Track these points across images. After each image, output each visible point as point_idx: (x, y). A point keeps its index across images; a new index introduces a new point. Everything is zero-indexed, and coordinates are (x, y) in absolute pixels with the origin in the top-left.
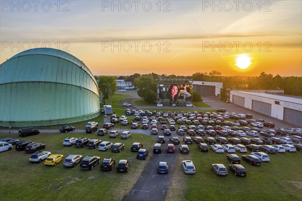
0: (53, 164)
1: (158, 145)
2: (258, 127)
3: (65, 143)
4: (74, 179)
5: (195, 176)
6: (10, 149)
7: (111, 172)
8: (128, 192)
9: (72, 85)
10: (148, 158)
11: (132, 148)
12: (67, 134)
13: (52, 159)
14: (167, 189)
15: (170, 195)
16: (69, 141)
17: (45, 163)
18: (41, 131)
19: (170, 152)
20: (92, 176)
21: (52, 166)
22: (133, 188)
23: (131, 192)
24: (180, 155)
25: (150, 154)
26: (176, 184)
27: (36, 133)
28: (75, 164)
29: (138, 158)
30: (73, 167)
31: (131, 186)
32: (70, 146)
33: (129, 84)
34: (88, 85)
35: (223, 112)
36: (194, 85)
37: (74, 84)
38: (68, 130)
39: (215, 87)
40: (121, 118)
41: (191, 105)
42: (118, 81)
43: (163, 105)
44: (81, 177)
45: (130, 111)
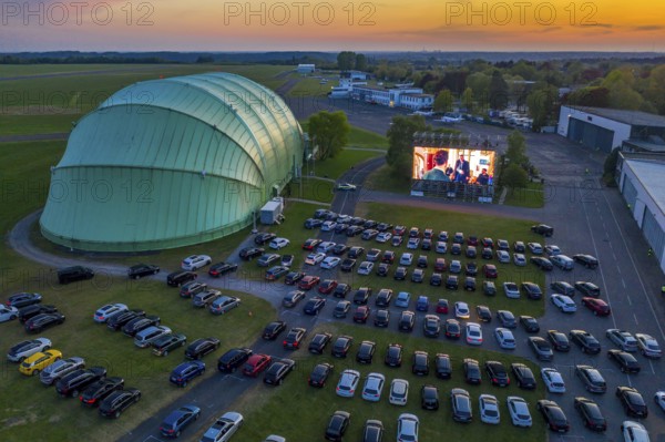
0: (28, 373)
2: (561, 309)
3: (95, 317)
4: (28, 416)
6: (13, 318)
9: (183, 171)
10: (193, 384)
11: (186, 353)
13: (29, 365)
16: (100, 315)
17: (19, 370)
18: (99, 268)
19: (246, 372)
21: (28, 376)
25: (211, 371)
27: (86, 276)
28: (54, 381)
30: (50, 385)
32: (102, 323)
33: (430, 100)
34: (226, 165)
35: (544, 233)
36: (571, 119)
37: (189, 167)
38: (142, 274)
39: (612, 132)
40: (271, 245)
41: (490, 200)
42: (407, 91)
43: (426, 192)
44: (41, 414)
45: (322, 217)
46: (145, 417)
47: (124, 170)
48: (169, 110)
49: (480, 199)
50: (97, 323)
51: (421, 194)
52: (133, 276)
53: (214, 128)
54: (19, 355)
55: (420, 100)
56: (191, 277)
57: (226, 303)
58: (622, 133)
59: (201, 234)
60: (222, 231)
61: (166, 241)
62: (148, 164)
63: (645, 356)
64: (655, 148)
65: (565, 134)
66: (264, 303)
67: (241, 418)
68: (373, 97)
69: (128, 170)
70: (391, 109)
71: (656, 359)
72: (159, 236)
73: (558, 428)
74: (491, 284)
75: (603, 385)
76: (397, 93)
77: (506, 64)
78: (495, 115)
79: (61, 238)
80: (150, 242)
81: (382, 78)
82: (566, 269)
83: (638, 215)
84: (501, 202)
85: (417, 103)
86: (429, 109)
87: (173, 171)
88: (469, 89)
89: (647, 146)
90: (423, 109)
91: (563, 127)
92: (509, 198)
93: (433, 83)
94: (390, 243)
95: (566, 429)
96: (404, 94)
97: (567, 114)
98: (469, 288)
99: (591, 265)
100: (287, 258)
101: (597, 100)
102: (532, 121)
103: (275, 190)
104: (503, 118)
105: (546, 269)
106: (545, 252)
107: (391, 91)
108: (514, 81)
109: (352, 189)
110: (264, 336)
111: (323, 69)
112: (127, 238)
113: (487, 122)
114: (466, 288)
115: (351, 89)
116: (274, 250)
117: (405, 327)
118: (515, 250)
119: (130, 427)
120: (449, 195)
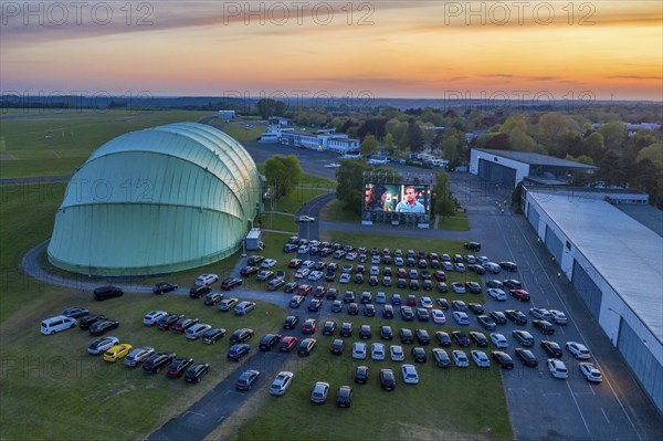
0: (113, 360)
1: (271, 336)
2: (496, 299)
3: (145, 321)
4: (128, 387)
5: (279, 399)
6: (73, 326)
7: (179, 380)
8: (180, 413)
9: (186, 206)
10: (244, 359)
11: (231, 340)
12: (160, 297)
13: (113, 354)
14: (228, 415)
15: (224, 425)
16: (149, 319)
17: (104, 358)
18: (126, 288)
19: (283, 349)
20: (152, 383)
21: (112, 362)
22: (190, 409)
23: (182, 414)
24: (295, 356)
25: (254, 352)
26: (245, 410)
27: (119, 294)
28: (139, 363)
29: (228, 359)
30: (136, 366)
31: (189, 404)
32: (152, 325)
33: (355, 144)
34: (217, 201)
35: (474, 248)
36: (480, 159)
37: (189, 203)
38: (166, 291)
39: (515, 170)
40: (263, 265)
41: (427, 226)
42: (334, 137)
43: (374, 221)
44: (137, 385)
45: (296, 243)
46: (219, 381)
49: (420, 225)
50: (146, 325)
51: (371, 223)
52: (158, 292)
53: (206, 170)
54: (100, 348)
55: (347, 144)
56: (207, 290)
57: (247, 306)
58: (522, 171)
60: (218, 256)
61: (174, 265)
62: (156, 201)
63: (557, 323)
65: (476, 172)
66: (274, 307)
67: (292, 375)
68: (302, 141)
70: (320, 152)
71: (564, 325)
73: (507, 366)
74: (443, 284)
75: (532, 340)
76: (325, 138)
77: (415, 112)
78: (414, 157)
79: (78, 266)
81: (304, 123)
82: (495, 273)
83: (541, 232)
84: (436, 227)
85: (343, 147)
86: (357, 153)
87: (177, 206)
88: (389, 135)
89: (543, 181)
90: (349, 153)
91: (474, 167)
92: (442, 223)
93: (354, 129)
94: (358, 260)
95: (512, 365)
96: (332, 139)
97: (477, 155)
98: (427, 288)
99: (512, 269)
100: (280, 274)
101: (500, 144)
102: (447, 162)
103: (249, 222)
104: (421, 160)
105: (480, 273)
106: (478, 261)
108: (426, 127)
110: (285, 327)
111: (242, 114)
112: (141, 263)
113: (408, 163)
114: (425, 289)
115: (279, 135)
116: (266, 269)
117: (387, 316)
118: (455, 261)
119: (210, 387)
120: (394, 223)
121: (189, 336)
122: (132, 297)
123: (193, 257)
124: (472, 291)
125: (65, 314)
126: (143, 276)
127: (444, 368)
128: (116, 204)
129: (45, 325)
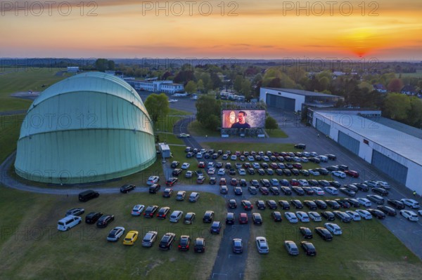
0: (132, 244)
1: (231, 214)
2: (340, 177)
3: (133, 213)
4: (156, 262)
5: (268, 256)
6: (80, 222)
7: (189, 252)
8: (209, 275)
9: (125, 130)
10: (222, 232)
11: (204, 220)
12: (129, 195)
13: (130, 239)
14: (243, 272)
16: (137, 211)
17: (124, 243)
19: (243, 222)
20: (172, 257)
22: (213, 271)
23: (211, 276)
24: (253, 226)
25: (224, 226)
26: (251, 265)
27: (95, 195)
29: (212, 232)
30: (151, 246)
31: (210, 269)
32: (139, 215)
33: (180, 87)
35: (303, 148)
36: (267, 94)
37: (127, 127)
38: (129, 190)
40: (183, 167)
41: (263, 136)
43: (230, 135)
44: (162, 259)
45: (191, 151)
46: (217, 249)
47: (90, 131)
48: (107, 94)
49: (259, 136)
51: (227, 136)
52: (124, 192)
53: (132, 104)
54: (117, 236)
55: (174, 87)
57: (196, 196)
58: (300, 100)
59: (140, 166)
61: (123, 172)
63: (386, 189)
64: (321, 106)
67: (265, 238)
68: (141, 86)
69: (93, 131)
71: (390, 189)
72: (118, 169)
73: (381, 217)
74: (305, 170)
75: (383, 200)
76: (158, 83)
80: (114, 173)
82: (325, 161)
83: (334, 136)
84: (268, 136)
85: (172, 89)
86: (182, 92)
87: (120, 129)
88: (201, 80)
90: (176, 92)
92: (269, 133)
93: (173, 77)
95: (384, 216)
96: (164, 84)
98: (296, 174)
99: (335, 159)
100: (199, 172)
101: (275, 84)
102: (243, 97)
104: (223, 96)
105: (317, 162)
107: (154, 82)
109: (188, 137)
110: (230, 207)
111: (83, 70)
112: (100, 172)
116: (187, 169)
118: (299, 156)
119: (215, 254)
120: (242, 135)
121: (172, 220)
122: (107, 196)
123: (134, 165)
124: (323, 173)
125: (70, 213)
126: (103, 182)
127: (349, 222)
128: (75, 130)
129: (62, 224)
